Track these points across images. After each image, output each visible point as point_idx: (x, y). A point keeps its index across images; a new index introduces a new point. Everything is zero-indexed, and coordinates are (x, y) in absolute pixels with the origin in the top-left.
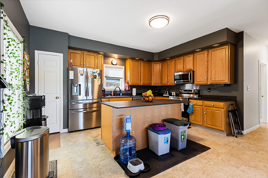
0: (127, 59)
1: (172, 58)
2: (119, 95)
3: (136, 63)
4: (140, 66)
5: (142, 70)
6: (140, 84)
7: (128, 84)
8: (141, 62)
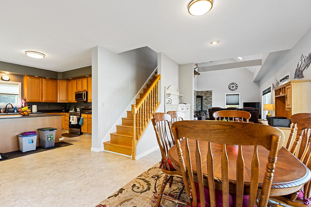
0: (24, 76)
1: (74, 79)
2: (14, 112)
3: (36, 81)
4: (42, 83)
5: (44, 87)
6: (41, 101)
7: (26, 101)
8: (43, 79)
